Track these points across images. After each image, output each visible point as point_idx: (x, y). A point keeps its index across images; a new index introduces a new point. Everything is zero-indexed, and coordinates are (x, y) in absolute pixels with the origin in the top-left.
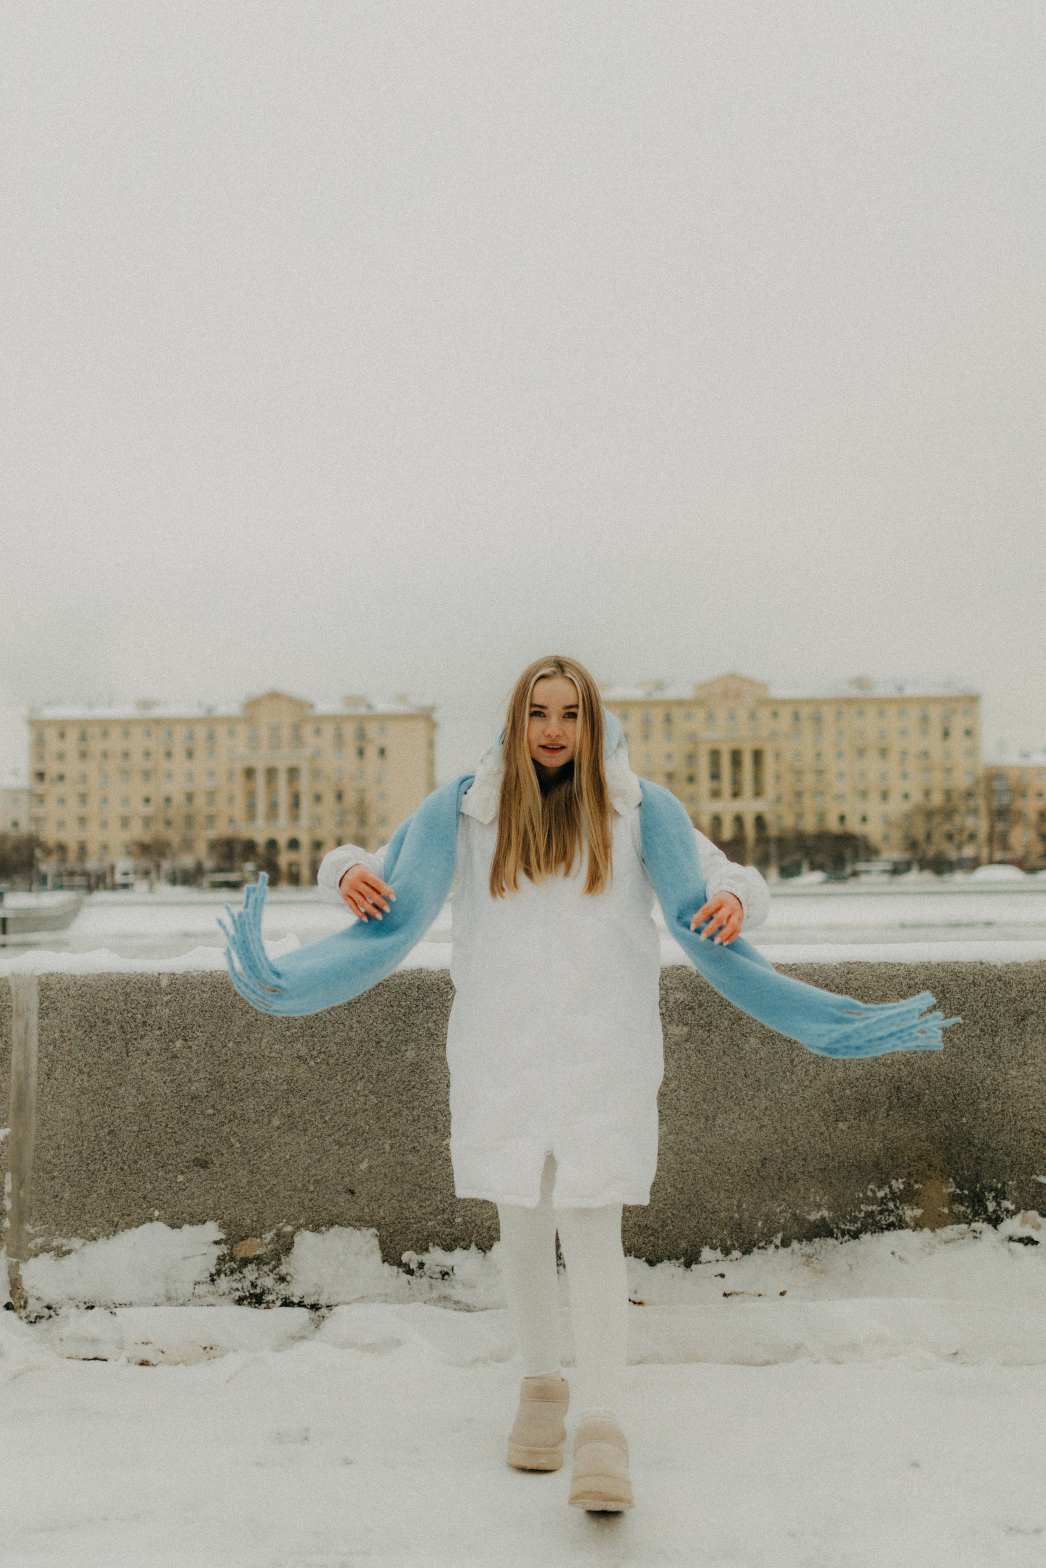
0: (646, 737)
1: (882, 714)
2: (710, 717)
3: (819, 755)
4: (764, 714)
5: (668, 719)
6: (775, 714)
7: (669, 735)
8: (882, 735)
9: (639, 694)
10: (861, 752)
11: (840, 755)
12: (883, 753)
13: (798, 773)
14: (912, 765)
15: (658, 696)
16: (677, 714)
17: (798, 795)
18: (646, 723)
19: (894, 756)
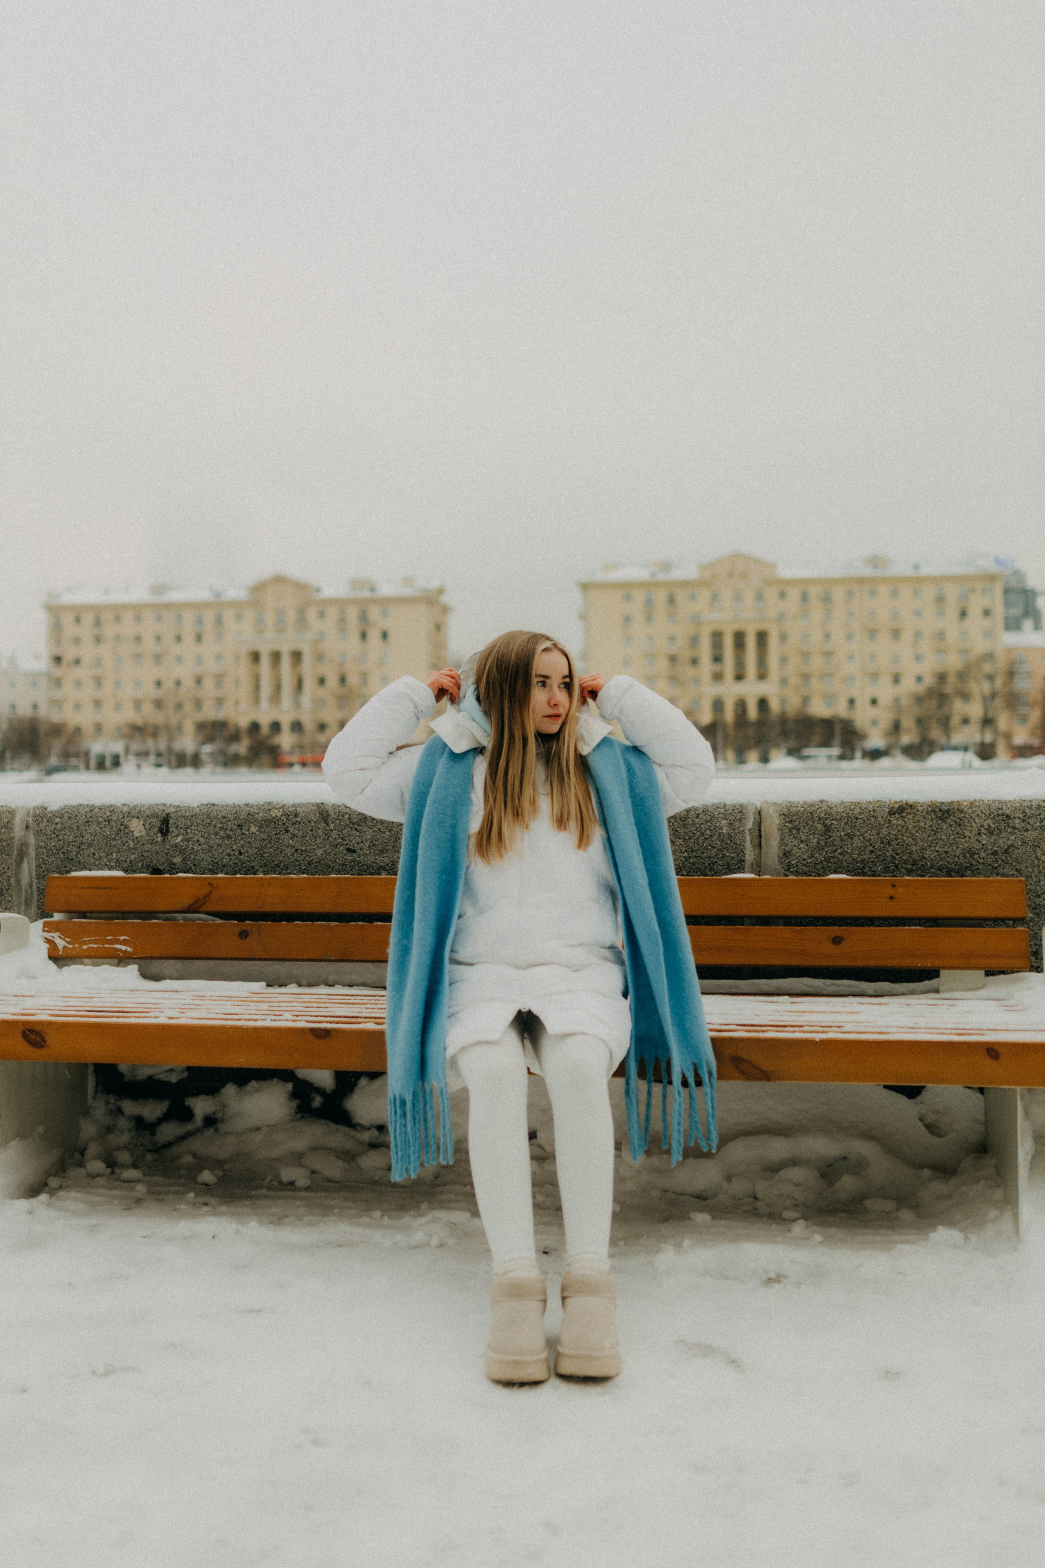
0: (649, 619)
1: (894, 594)
2: (715, 598)
3: (827, 636)
4: (771, 595)
5: (671, 601)
6: (782, 595)
7: (672, 616)
8: (895, 615)
9: (641, 574)
10: (872, 633)
11: (849, 637)
12: (896, 634)
13: (805, 656)
14: (926, 646)
15: (662, 577)
16: (681, 596)
17: (806, 677)
18: (649, 603)
19: (907, 637)
